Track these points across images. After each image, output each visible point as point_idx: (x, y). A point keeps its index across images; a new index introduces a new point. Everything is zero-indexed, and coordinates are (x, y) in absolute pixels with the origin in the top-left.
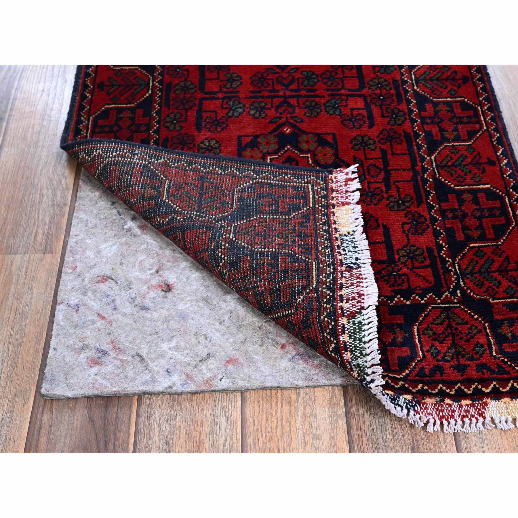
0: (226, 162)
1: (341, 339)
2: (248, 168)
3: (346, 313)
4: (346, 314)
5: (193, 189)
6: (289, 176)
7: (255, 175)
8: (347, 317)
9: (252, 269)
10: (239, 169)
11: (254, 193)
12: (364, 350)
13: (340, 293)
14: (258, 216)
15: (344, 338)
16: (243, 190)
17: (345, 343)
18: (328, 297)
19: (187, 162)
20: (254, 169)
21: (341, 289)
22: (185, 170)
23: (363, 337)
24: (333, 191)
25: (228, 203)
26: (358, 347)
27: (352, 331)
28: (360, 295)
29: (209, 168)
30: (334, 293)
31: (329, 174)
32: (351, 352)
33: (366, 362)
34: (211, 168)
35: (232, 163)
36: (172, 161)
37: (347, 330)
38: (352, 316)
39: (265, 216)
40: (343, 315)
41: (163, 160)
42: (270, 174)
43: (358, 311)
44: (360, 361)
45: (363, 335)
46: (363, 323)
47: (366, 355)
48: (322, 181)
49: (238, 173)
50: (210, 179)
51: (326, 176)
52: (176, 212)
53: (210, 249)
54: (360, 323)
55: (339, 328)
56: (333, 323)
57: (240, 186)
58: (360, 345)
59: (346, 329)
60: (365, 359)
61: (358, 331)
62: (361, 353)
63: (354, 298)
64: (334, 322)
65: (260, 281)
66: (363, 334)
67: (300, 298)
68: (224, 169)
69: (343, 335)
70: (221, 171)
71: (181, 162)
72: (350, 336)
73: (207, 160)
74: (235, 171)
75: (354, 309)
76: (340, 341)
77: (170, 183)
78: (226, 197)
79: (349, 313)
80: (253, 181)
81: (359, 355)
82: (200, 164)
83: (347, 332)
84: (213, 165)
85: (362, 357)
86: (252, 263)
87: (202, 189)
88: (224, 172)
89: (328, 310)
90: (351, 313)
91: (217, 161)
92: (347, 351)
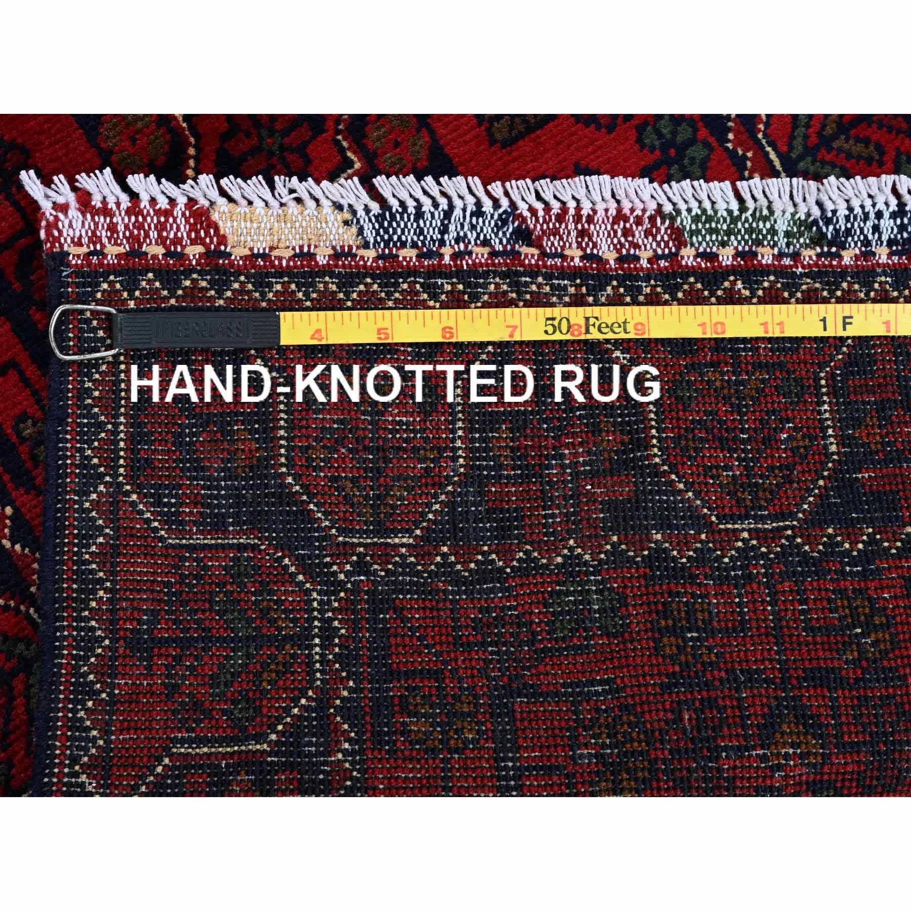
0: (63, 580)
1: (729, 263)
2: (75, 511)
3: (670, 249)
4: (673, 250)
5: (191, 668)
6: (89, 385)
7: (101, 488)
8: (678, 248)
9: (525, 478)
10: (84, 537)
11: (180, 487)
12: (761, 212)
13: (612, 262)
14: (284, 470)
15: (726, 256)
16: (173, 521)
17: (738, 254)
18: (622, 290)
19: (76, 702)
20: (76, 493)
21: (599, 259)
22: (113, 700)
23: (730, 212)
24: (135, 253)
25: (236, 559)
26: (751, 225)
27: (714, 237)
28: (620, 216)
29: (93, 629)
30: (612, 278)
31: (69, 265)
32: (759, 243)
33: (784, 212)
34: (93, 623)
35: (63, 563)
36: (79, 748)
37: (711, 248)
38: (677, 236)
39: (283, 451)
40: (673, 257)
41: (83, 778)
42: (89, 442)
43: (667, 222)
44: (782, 226)
45: (725, 214)
46: (696, 211)
47: (769, 208)
48: (98, 284)
49: (101, 540)
50: (140, 622)
51: (78, 272)
52: (323, 701)
53: (453, 593)
54: (696, 219)
55: (703, 266)
56: (692, 280)
57: (156, 530)
58: (747, 220)
59: (708, 250)
60: (778, 213)
61: (713, 225)
62: (765, 219)
63: (627, 233)
64: (688, 276)
65: (562, 457)
66: (722, 213)
67: (618, 358)
68: (89, 586)
69: (721, 259)
70: (101, 593)
71: (82, 720)
72: (724, 244)
73: (65, 638)
74: (93, 548)
75: (663, 231)
76: (732, 265)
77: (182, 741)
78: (206, 568)
79: (671, 244)
80: (127, 494)
81: (768, 225)
82: (77, 658)
83: (714, 249)
84: (81, 619)
85: (772, 218)
86: (508, 477)
87: (185, 644)
88: (101, 581)
89: (659, 289)
90: (670, 236)
91: (64, 609)
92: (755, 254)
